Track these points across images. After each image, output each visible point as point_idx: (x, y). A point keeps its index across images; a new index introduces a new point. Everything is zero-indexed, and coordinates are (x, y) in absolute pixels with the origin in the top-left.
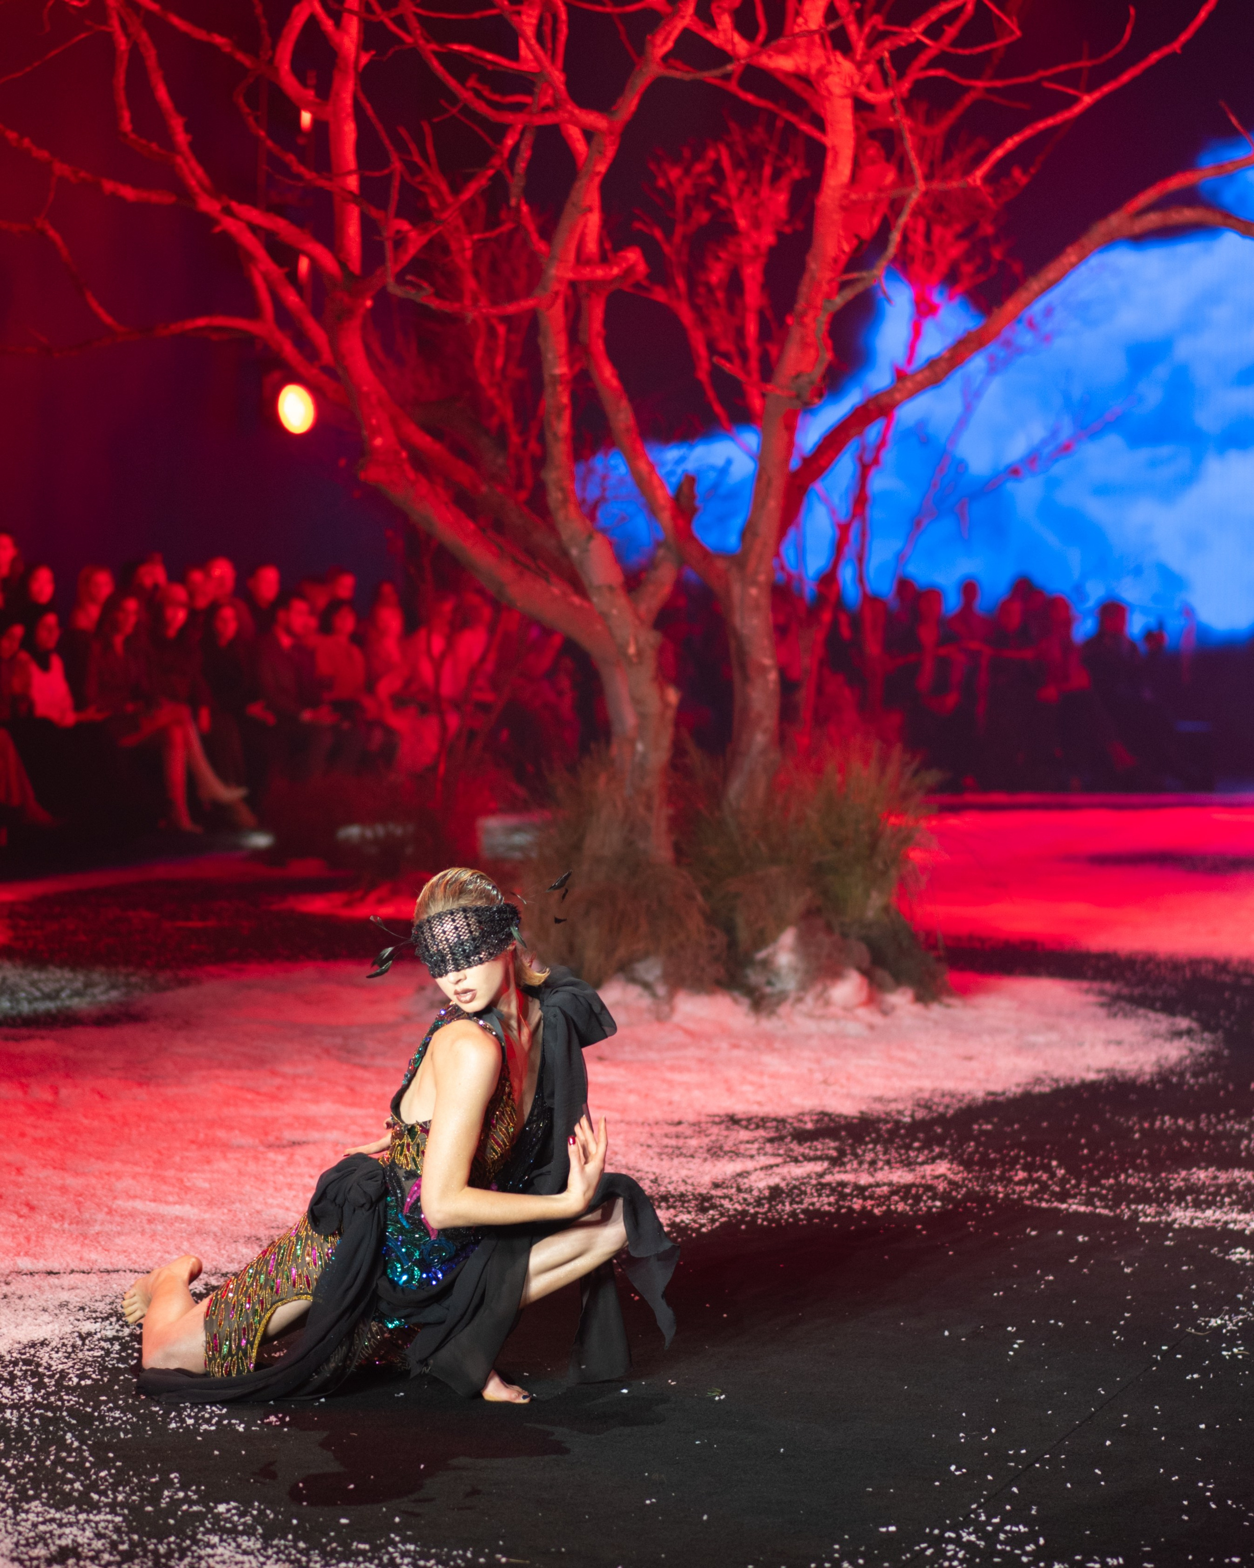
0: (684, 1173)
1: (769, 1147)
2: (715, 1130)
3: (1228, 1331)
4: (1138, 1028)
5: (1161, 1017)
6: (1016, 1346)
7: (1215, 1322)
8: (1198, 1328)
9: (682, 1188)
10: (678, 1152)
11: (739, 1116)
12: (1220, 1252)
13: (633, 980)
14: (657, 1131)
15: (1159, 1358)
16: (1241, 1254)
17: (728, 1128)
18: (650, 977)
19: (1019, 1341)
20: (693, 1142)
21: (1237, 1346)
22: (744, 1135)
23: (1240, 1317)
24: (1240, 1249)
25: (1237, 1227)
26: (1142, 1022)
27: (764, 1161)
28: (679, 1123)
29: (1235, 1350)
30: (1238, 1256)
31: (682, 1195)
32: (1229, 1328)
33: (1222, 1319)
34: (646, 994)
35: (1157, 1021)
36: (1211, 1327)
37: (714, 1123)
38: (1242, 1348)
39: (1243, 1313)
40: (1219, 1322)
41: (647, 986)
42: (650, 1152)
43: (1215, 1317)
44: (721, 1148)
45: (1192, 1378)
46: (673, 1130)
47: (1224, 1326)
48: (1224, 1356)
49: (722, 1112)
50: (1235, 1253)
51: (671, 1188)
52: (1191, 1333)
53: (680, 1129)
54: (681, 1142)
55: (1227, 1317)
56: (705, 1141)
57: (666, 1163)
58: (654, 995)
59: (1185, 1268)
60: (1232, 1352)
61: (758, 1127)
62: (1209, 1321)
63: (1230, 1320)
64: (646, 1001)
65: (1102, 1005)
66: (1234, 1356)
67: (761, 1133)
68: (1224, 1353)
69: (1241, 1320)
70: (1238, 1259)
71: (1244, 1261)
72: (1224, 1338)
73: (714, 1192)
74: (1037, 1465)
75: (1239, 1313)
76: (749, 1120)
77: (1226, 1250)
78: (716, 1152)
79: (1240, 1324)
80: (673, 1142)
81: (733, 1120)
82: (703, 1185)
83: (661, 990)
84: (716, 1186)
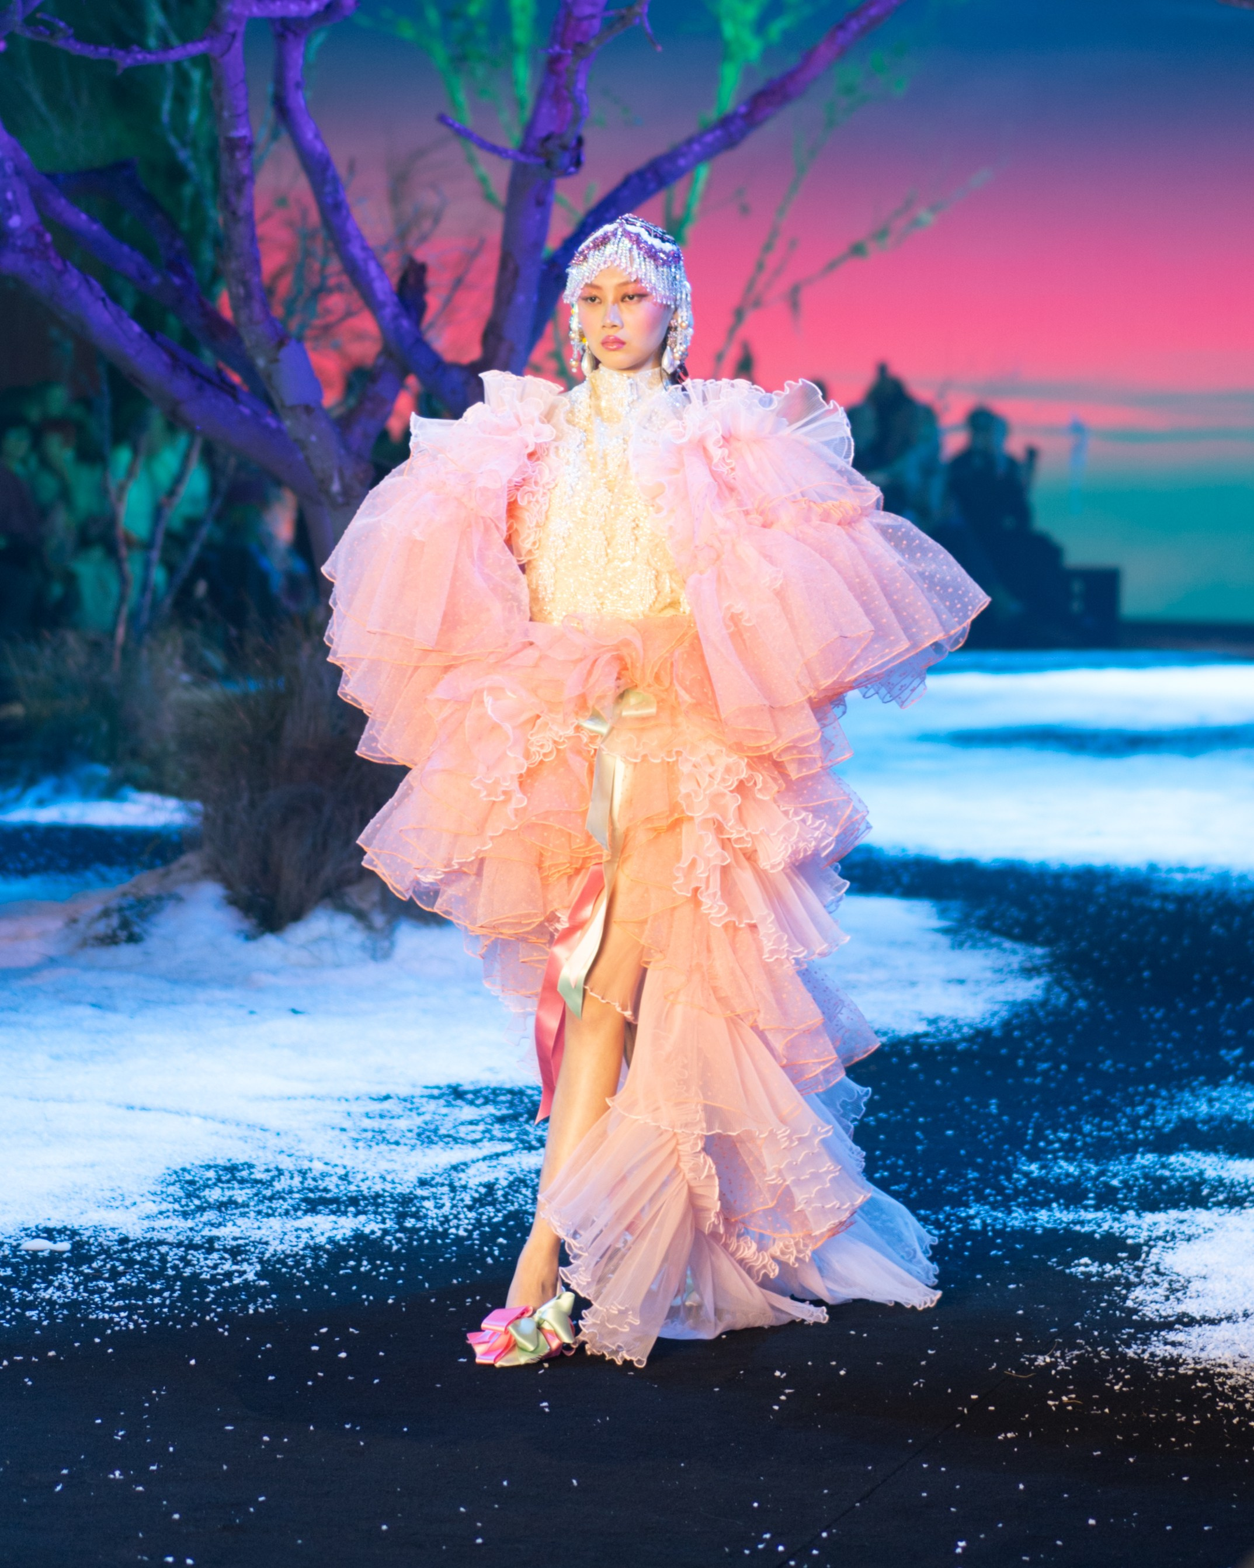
0: (383, 1166)
1: (497, 1130)
2: (432, 1105)
3: (1058, 1372)
4: (988, 963)
5: (1018, 947)
6: (783, 1398)
7: (1041, 1360)
8: (1021, 1369)
9: (378, 1188)
10: (380, 1137)
11: (467, 1087)
12: (1059, 1264)
13: (343, 908)
14: (357, 1108)
15: (966, 1411)
16: (1086, 1265)
17: (449, 1104)
18: (364, 905)
19: (787, 1391)
20: (402, 1124)
21: (1068, 1393)
22: (468, 1112)
23: (1076, 1352)
24: (1085, 1260)
25: (1087, 1229)
26: (994, 953)
27: (489, 1148)
28: (387, 1098)
29: (1065, 1398)
30: (1082, 1269)
31: (378, 1196)
32: (1060, 1368)
33: (1051, 1356)
34: (360, 926)
35: (1014, 952)
36: (1036, 1367)
37: (432, 1097)
38: (1073, 1396)
39: (1080, 1347)
40: (1048, 1360)
41: (361, 916)
42: (344, 1137)
43: (1043, 1354)
44: (435, 1131)
45: (1006, 1437)
46: (377, 1107)
47: (1054, 1365)
48: (1050, 1406)
49: (443, 1082)
50: (1079, 1265)
51: (364, 1187)
52: (1010, 1376)
53: (387, 1105)
54: (383, 1124)
55: (1058, 1354)
56: (418, 1121)
57: (362, 1153)
58: (370, 927)
59: (1012, 1286)
60: (1061, 1401)
61: (487, 1101)
62: (1035, 1359)
63: (1063, 1357)
64: (358, 937)
65: (945, 931)
66: (1062, 1406)
67: (490, 1109)
68: (1050, 1403)
69: (1077, 1357)
70: (1083, 1273)
71: (1088, 1275)
72: (1052, 1382)
73: (419, 1192)
74: (792, 1563)
75: (1075, 1346)
76: (476, 1093)
77: (1068, 1261)
78: (428, 1136)
79: (1075, 1362)
80: (376, 1124)
81: (457, 1093)
82: (406, 1182)
83: (379, 920)
84: (423, 1183)
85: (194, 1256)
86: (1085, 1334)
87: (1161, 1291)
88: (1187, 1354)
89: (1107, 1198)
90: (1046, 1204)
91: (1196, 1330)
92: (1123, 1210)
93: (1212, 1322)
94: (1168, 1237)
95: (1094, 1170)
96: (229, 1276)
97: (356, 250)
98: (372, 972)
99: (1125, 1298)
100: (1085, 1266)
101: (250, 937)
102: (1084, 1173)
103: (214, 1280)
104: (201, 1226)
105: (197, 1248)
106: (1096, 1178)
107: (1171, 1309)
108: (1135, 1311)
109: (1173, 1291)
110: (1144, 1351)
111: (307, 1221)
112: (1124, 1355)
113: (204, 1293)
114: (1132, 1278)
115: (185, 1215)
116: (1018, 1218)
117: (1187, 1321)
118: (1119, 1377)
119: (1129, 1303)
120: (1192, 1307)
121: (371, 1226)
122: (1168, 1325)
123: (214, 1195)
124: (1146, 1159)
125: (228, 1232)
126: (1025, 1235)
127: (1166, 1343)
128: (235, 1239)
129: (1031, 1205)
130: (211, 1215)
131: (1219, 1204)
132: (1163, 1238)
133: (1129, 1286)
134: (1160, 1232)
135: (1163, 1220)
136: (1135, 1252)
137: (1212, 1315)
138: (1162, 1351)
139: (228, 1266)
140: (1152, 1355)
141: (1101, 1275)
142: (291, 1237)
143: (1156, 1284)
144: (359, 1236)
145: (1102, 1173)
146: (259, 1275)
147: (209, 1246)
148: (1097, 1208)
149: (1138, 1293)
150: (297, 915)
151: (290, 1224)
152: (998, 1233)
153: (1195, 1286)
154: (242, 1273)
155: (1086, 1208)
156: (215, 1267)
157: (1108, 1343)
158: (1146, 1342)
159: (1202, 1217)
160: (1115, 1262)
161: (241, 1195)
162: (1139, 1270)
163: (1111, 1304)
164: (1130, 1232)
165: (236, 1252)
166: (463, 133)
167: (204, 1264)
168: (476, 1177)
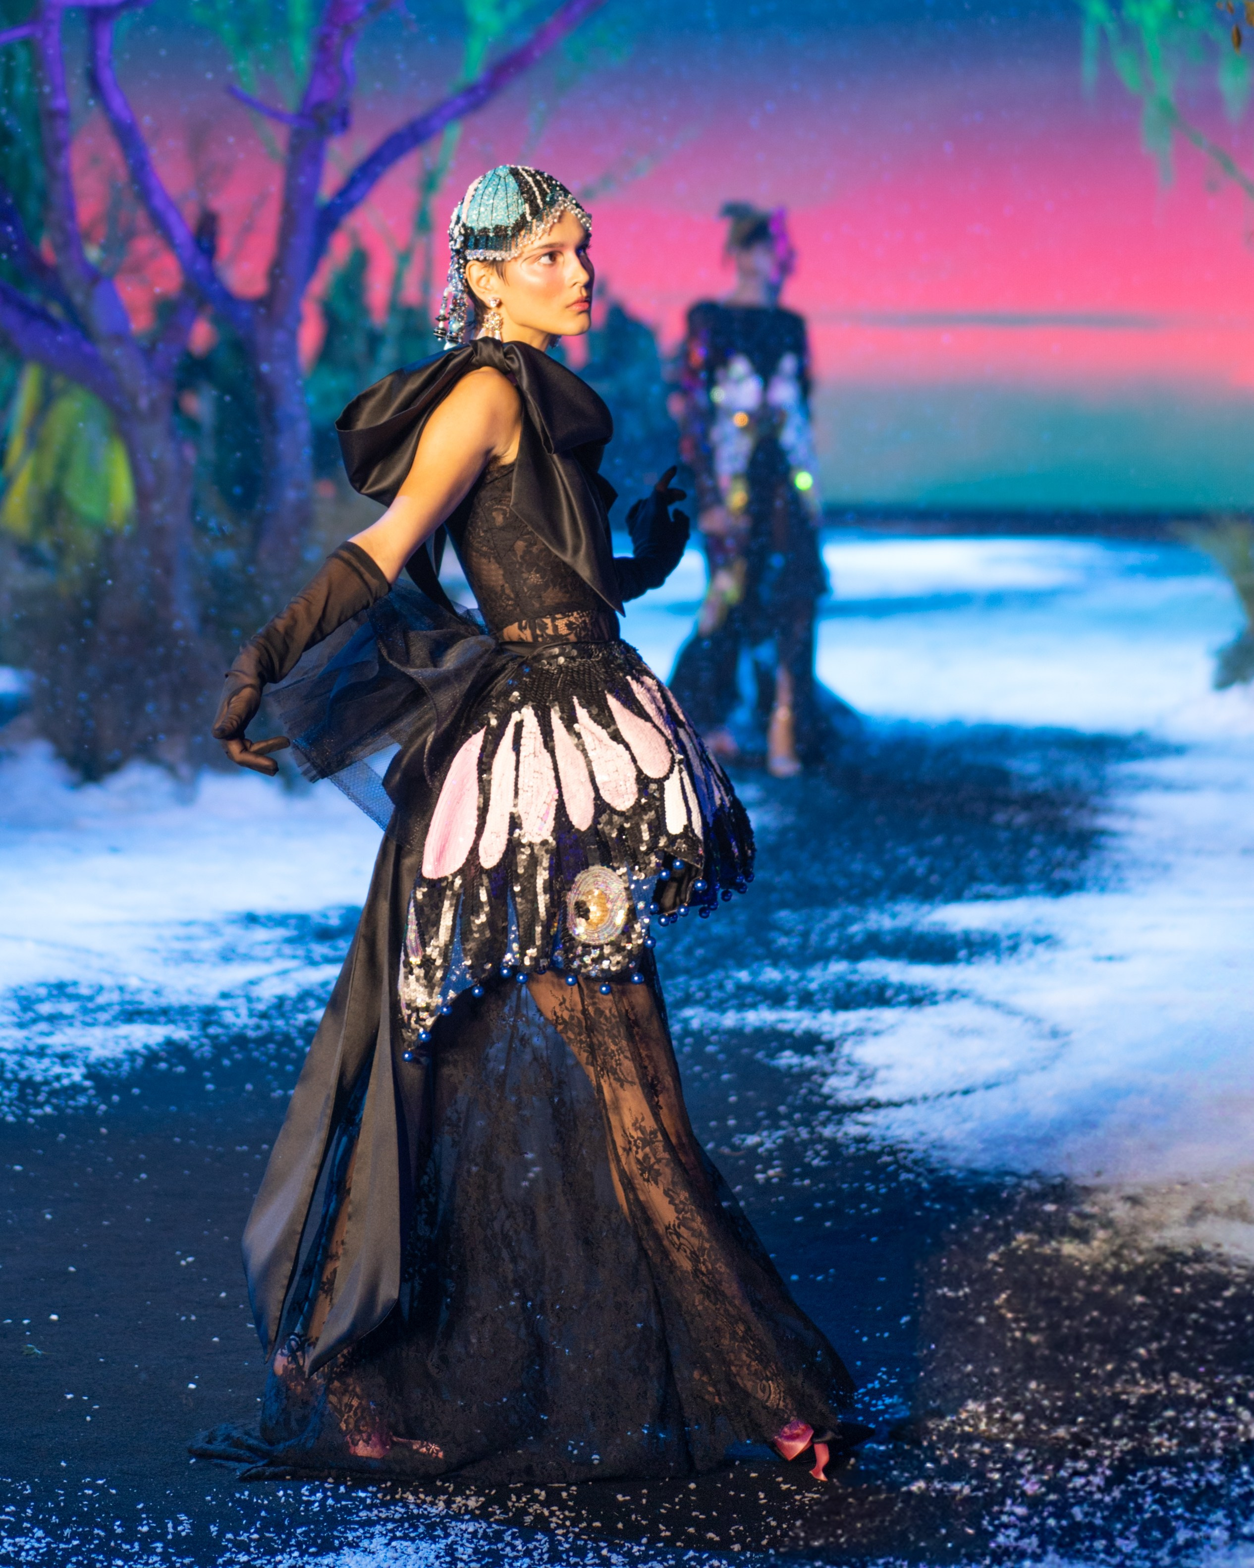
0: (190, 981)
1: (288, 950)
7: (752, 1140)
8: (734, 1148)
10: (187, 957)
13: (154, 761)
18: (173, 757)
21: (773, 1167)
24: (787, 1053)
34: (168, 777)
39: (783, 1128)
41: (170, 767)
47: (761, 1144)
58: (176, 777)
72: (759, 1159)
75: (778, 1128)
77: (772, 1055)
78: (228, 956)
81: (251, 919)
82: (208, 995)
83: (185, 770)
84: (225, 996)
85: (30, 1061)
86: (788, 1117)
87: (852, 1079)
88: (875, 1132)
89: (806, 1000)
90: (754, 1006)
91: (882, 1112)
92: (820, 1010)
93: (898, 1105)
94: (859, 1033)
95: (794, 975)
96: (58, 1078)
97: (158, 202)
98: (178, 816)
99: (821, 1086)
100: (788, 1059)
101: (75, 786)
102: (787, 978)
103: (46, 1082)
104: (35, 1036)
105: (29, 1053)
106: (796, 983)
107: (860, 1095)
108: (828, 1097)
109: (862, 1079)
110: (838, 1131)
111: (125, 1029)
112: (821, 1136)
113: (37, 1093)
114: (828, 1068)
115: (21, 1025)
116: (730, 1019)
117: (875, 1105)
118: (817, 1154)
119: (825, 1090)
120: (879, 1093)
121: (180, 1034)
122: (858, 1108)
123: (46, 1008)
124: (838, 967)
125: (60, 1040)
126: (737, 1033)
127: (858, 1123)
128: (64, 1045)
129: (742, 1007)
130: (43, 1026)
131: (901, 1004)
132: (853, 1033)
133: (825, 1075)
134: (851, 1028)
135: (852, 1019)
136: (830, 1046)
137: (896, 1098)
138: (854, 1130)
139: (58, 1069)
140: (846, 1134)
141: (801, 1065)
142: (111, 1045)
143: (846, 1074)
144: (169, 1043)
145: (802, 978)
146: (86, 1077)
147: (41, 1052)
148: (799, 1007)
149: (833, 1082)
150: (114, 767)
151: (111, 1032)
152: (715, 1031)
153: (882, 1075)
154: (69, 1075)
155: (788, 1008)
156: (45, 1070)
157: (806, 1123)
158: (840, 1123)
159: (887, 1016)
160: (813, 1054)
161: (68, 1008)
162: (834, 1062)
163: (811, 1092)
164: (825, 1029)
165: (64, 1058)
166: (247, 101)
167: (38, 1068)
168: (269, 991)
